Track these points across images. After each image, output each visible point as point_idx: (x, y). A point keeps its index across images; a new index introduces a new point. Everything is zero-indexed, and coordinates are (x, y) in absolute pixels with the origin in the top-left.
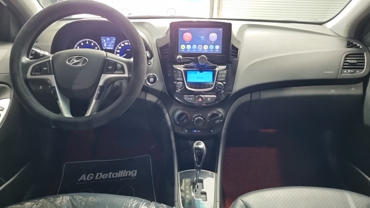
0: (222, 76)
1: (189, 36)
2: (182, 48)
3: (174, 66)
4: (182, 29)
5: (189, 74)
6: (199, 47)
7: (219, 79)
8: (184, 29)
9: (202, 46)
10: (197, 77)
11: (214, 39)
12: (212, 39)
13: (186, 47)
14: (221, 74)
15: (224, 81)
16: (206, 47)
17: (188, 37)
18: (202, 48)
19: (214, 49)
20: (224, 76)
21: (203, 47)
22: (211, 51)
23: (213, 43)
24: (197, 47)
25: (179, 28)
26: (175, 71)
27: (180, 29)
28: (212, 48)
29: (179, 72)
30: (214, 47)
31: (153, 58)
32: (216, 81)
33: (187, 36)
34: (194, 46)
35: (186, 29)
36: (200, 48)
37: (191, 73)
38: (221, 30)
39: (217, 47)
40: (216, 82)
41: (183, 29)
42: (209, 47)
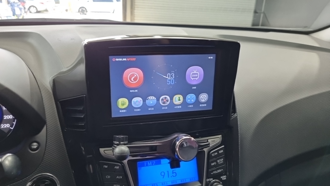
0: (218, 161)
1: (136, 75)
2: (120, 106)
3: (102, 150)
4: (117, 60)
5: (143, 168)
6: (162, 100)
7: (212, 171)
8: (125, 59)
9: (168, 98)
10: (163, 174)
11: (197, 79)
12: (193, 79)
13: (130, 102)
14: (215, 156)
15: (221, 174)
16: (179, 100)
17: (135, 79)
18: (168, 103)
19: (197, 102)
20: (221, 161)
21: (172, 99)
22: (190, 106)
23: (195, 88)
24: (158, 100)
25: (110, 57)
26: (106, 164)
27: (114, 60)
28: (193, 101)
29: (118, 167)
30: (197, 97)
31: (45, 127)
32: (208, 177)
33: (133, 75)
34: (152, 100)
35: (129, 60)
36: (164, 103)
37: (147, 165)
38: (211, 57)
39: (204, 97)
40: (208, 180)
41: (121, 60)
42: (184, 98)
